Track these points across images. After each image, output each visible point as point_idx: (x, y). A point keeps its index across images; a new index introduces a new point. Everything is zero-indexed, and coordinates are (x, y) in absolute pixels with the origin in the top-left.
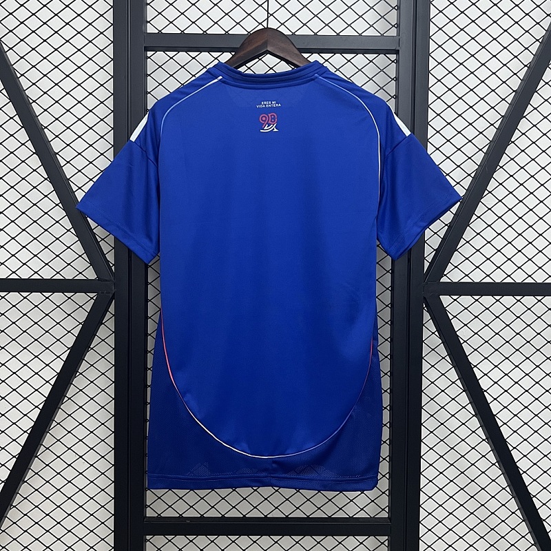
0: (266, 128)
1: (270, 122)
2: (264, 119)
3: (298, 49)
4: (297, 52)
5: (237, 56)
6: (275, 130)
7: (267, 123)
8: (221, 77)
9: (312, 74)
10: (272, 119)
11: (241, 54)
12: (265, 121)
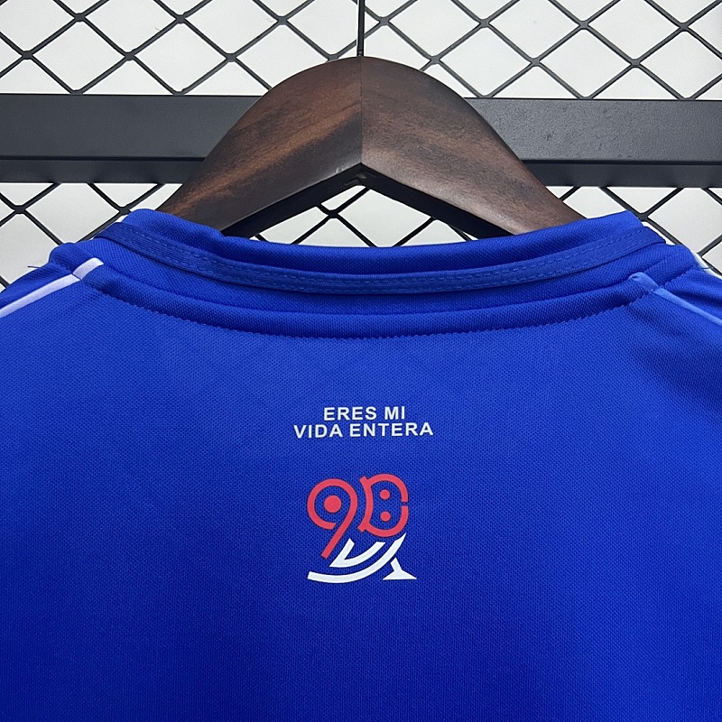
0: (340, 562)
1: (365, 525)
2: (333, 504)
3: (528, 163)
4: (522, 176)
5: (196, 196)
6: (398, 574)
7: (352, 533)
8: (95, 263)
9: (614, 272)
10: (380, 505)
11: (219, 185)
12: (339, 517)
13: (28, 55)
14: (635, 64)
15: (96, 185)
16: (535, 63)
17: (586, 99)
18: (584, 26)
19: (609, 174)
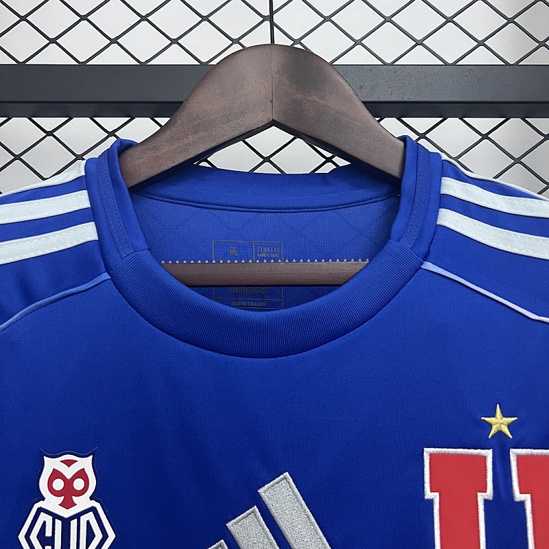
13: (53, 41)
14: (419, 43)
15: (95, 118)
16: (358, 42)
17: (389, 65)
18: (388, 20)
19: (403, 110)
